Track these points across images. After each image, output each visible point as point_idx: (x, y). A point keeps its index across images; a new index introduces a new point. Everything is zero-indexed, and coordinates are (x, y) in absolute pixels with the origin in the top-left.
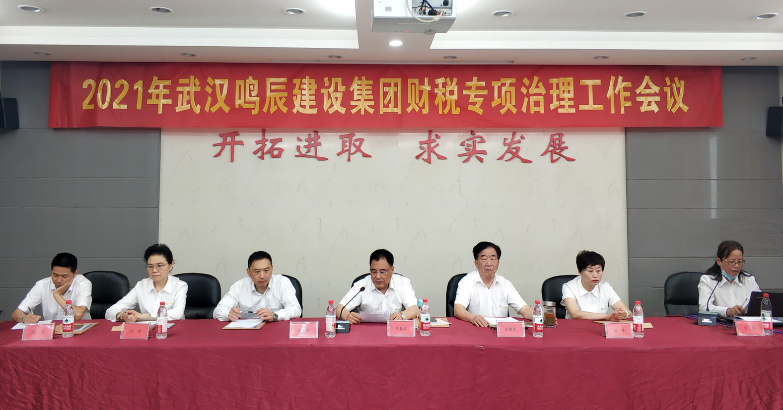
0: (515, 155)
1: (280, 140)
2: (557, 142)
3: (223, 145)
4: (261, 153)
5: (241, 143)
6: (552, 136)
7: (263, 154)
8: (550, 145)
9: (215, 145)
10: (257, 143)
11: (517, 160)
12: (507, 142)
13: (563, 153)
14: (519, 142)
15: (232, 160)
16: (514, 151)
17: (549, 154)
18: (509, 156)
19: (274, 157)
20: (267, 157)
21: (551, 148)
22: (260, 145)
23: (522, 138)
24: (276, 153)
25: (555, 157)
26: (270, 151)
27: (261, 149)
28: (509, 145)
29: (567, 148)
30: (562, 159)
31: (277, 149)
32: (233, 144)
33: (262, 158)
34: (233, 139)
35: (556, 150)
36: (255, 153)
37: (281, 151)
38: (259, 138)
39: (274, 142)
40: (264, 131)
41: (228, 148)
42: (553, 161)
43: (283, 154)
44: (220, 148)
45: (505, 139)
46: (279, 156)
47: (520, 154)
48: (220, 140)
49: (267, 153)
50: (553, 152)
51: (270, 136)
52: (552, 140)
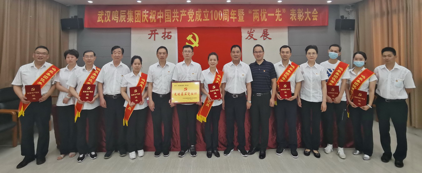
0: (252, 37)
1: (170, 32)
2: (266, 32)
3: (152, 34)
4: (164, 37)
5: (157, 34)
6: (264, 30)
7: (165, 37)
8: (263, 34)
9: (149, 34)
10: (163, 33)
11: (252, 39)
12: (249, 32)
13: (268, 36)
14: (253, 32)
15: (155, 40)
16: (251, 36)
17: (263, 37)
18: (249, 37)
19: (169, 38)
20: (166, 38)
21: (264, 35)
22: (164, 34)
23: (254, 31)
24: (169, 37)
25: (265, 38)
26: (167, 36)
27: (164, 36)
28: (250, 33)
29: (269, 34)
30: (267, 39)
31: (169, 36)
32: (155, 34)
33: (164, 39)
34: (155, 32)
35: (265, 35)
36: (162, 37)
37: (171, 36)
38: (164, 32)
39: (169, 33)
40: (165, 29)
41: (153, 35)
42: (264, 39)
43: (172, 38)
44: (150, 35)
45: (248, 31)
46: (170, 38)
47: (253, 37)
48: (150, 33)
49: (166, 37)
50: (264, 36)
51: (167, 31)
52: (264, 32)
